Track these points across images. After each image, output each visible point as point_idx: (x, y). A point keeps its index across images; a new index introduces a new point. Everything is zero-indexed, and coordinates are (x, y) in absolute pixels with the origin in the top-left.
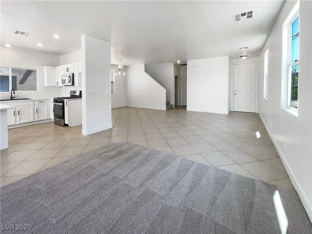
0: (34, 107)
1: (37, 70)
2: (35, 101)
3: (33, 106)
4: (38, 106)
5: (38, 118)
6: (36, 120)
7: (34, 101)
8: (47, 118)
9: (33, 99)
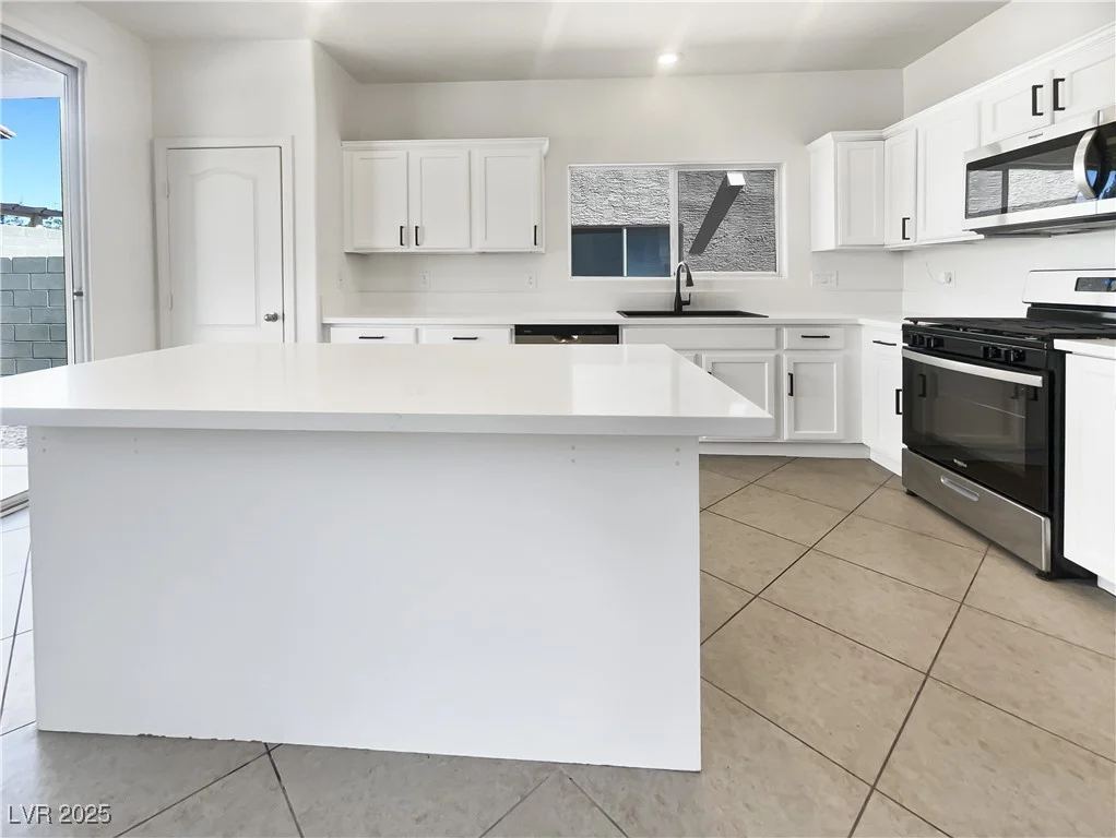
0: (778, 362)
1: (779, 166)
2: (785, 331)
3: (772, 355)
4: (799, 357)
5: (796, 429)
6: (786, 437)
7: (778, 327)
8: (841, 437)
9: (774, 316)
